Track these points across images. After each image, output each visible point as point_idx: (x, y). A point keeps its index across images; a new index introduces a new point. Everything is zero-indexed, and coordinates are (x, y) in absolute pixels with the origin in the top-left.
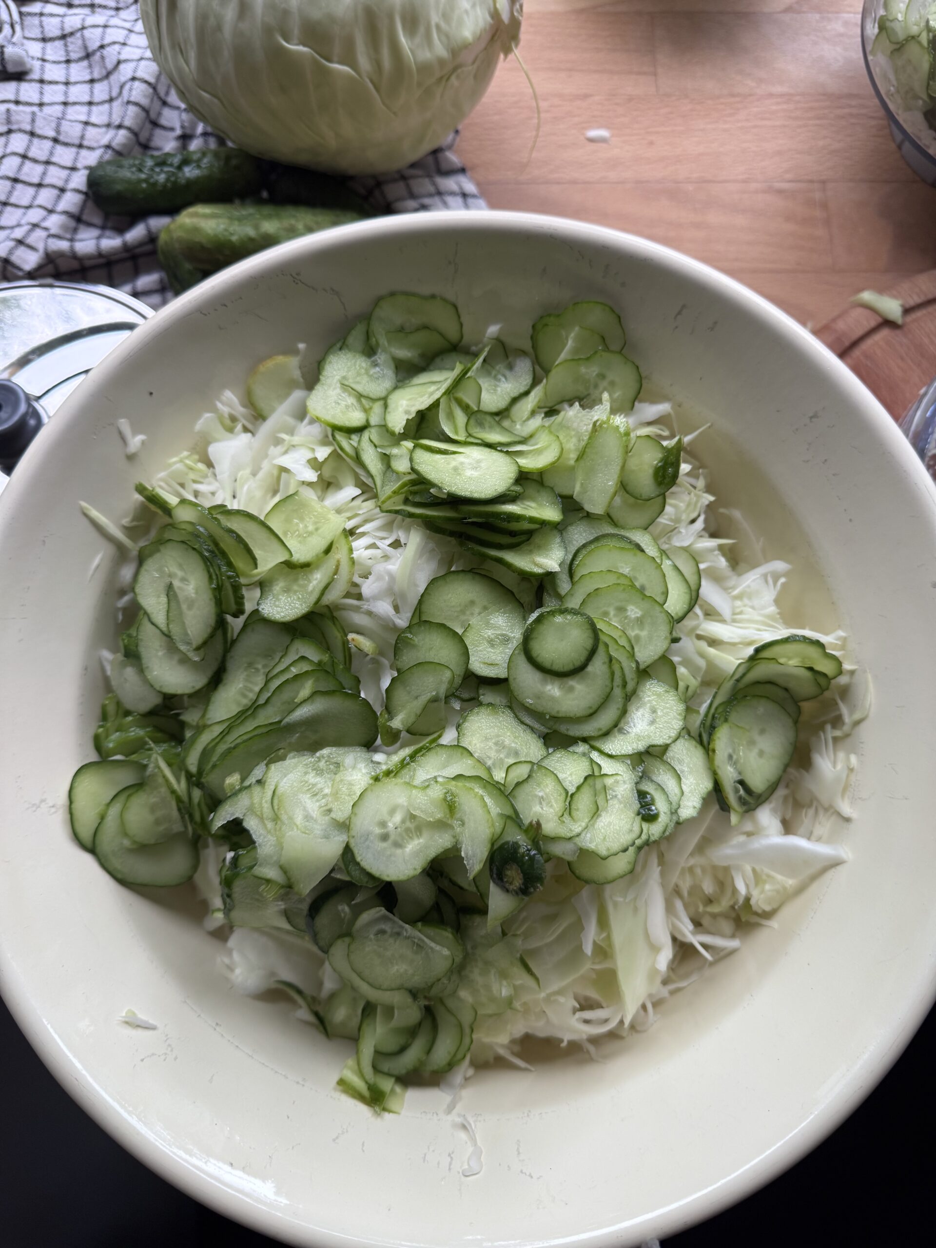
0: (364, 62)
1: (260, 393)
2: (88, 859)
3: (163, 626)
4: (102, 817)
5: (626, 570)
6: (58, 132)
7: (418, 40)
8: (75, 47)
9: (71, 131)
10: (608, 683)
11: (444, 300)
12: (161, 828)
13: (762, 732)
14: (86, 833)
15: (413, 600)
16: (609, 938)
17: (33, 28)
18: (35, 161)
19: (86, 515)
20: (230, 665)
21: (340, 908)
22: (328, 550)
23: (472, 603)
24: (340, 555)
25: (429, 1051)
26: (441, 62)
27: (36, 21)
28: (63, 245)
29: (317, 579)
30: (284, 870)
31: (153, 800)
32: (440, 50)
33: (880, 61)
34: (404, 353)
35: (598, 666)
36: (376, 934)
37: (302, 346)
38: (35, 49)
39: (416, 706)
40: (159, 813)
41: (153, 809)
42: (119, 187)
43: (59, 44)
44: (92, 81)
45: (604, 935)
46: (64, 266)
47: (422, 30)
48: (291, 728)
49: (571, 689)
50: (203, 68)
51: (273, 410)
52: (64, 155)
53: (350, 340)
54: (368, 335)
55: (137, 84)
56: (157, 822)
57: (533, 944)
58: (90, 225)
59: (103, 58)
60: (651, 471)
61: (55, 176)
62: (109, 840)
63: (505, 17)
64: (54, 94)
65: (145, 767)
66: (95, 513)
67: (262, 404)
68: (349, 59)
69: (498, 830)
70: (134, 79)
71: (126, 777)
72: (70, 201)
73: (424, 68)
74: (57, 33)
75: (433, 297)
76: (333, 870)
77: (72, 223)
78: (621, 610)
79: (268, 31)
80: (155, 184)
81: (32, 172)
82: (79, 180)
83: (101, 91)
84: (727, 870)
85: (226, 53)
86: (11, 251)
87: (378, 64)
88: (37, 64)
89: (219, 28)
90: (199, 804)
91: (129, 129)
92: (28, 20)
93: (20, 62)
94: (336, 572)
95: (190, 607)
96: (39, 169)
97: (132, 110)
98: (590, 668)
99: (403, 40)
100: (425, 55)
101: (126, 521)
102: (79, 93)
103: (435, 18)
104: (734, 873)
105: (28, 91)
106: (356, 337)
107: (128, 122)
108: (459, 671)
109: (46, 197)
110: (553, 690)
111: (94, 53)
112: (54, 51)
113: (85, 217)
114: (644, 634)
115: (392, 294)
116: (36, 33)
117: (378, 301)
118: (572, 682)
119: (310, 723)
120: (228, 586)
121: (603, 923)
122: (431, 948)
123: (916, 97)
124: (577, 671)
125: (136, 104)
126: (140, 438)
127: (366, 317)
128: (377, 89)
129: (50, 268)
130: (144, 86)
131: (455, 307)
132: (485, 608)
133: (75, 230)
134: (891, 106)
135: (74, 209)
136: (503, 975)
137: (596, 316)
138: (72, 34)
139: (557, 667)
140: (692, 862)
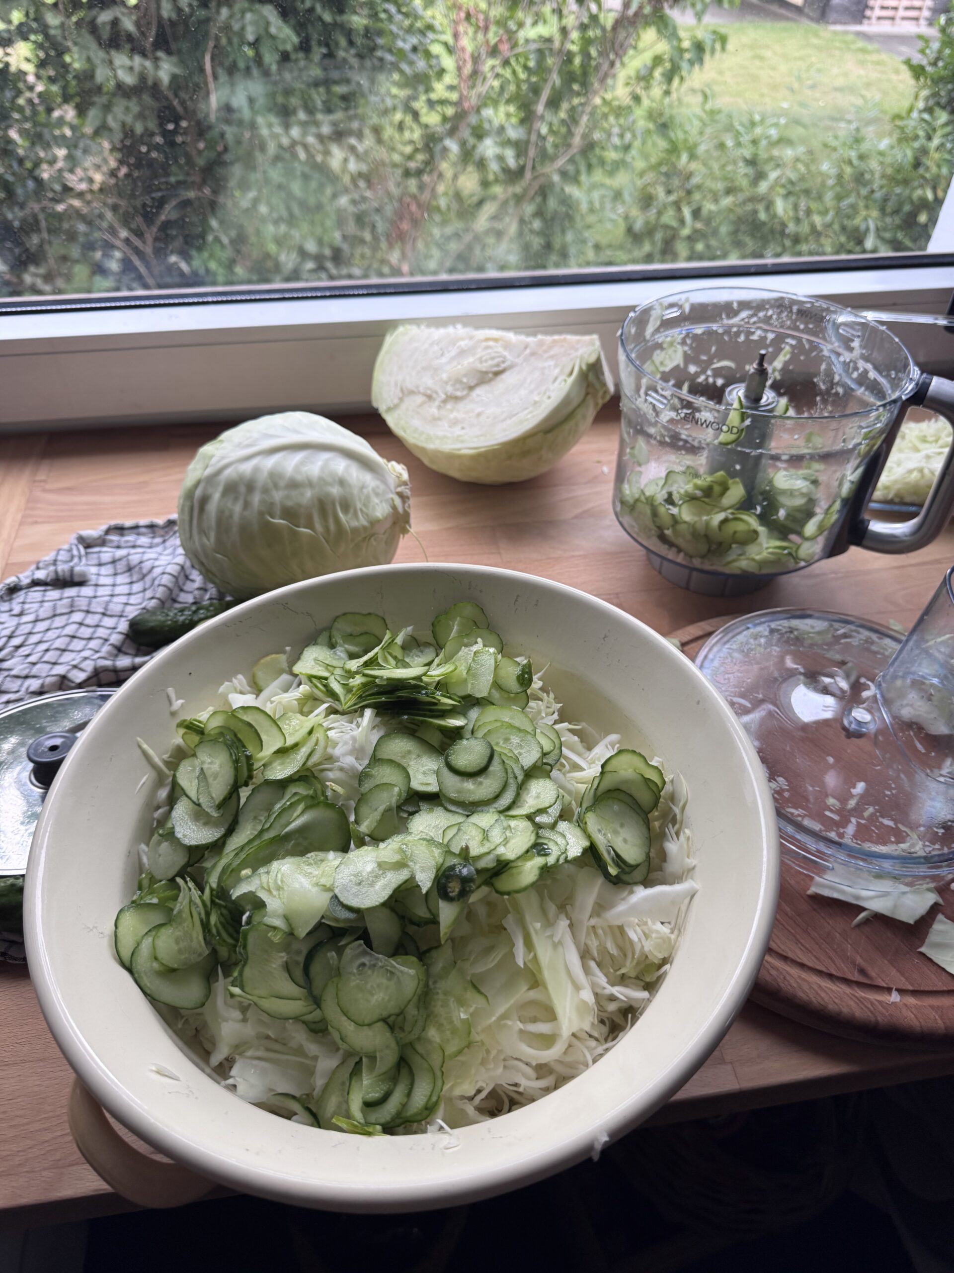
0: (319, 527)
1: (261, 675)
2: (125, 974)
3: (194, 798)
4: (138, 944)
5: (507, 720)
6: (106, 609)
7: (350, 516)
8: (121, 566)
9: (115, 608)
10: (504, 774)
11: (377, 616)
12: (183, 957)
13: (622, 825)
14: (126, 954)
15: (370, 750)
16: (535, 957)
17: (93, 559)
18: (88, 626)
19: (140, 747)
20: (241, 819)
21: (329, 954)
22: (310, 732)
23: (409, 752)
24: (318, 735)
25: (409, 1095)
26: (365, 528)
27: (95, 556)
28: (108, 663)
29: (304, 751)
30: (286, 918)
31: (178, 933)
32: (363, 522)
33: (627, 520)
34: (353, 648)
35: (496, 767)
36: (359, 966)
37: (288, 648)
38: (94, 570)
39: (377, 815)
40: (182, 945)
41: (177, 941)
42: (152, 624)
43: (110, 566)
44: (131, 583)
45: (532, 954)
46: (104, 678)
47: (352, 511)
48: (287, 837)
49: (481, 783)
50: (219, 541)
51: (268, 686)
52: (109, 622)
53: (319, 640)
54: (330, 638)
55: (165, 576)
56: (180, 952)
57: (479, 969)
58: (126, 654)
59: (141, 568)
60: (515, 678)
61: (101, 632)
62: (143, 962)
63: (400, 510)
64: (106, 591)
65: (172, 910)
66: (145, 746)
67: (261, 683)
68: (310, 526)
69: (441, 861)
70: (163, 573)
71: (157, 918)
72: (116, 639)
73: (355, 531)
74: (110, 560)
75: (370, 614)
76: (323, 917)
77: (115, 652)
78: (507, 740)
79: (261, 514)
80: (176, 622)
81: (85, 632)
82: (123, 626)
83: (137, 587)
84: (621, 929)
85: (235, 529)
86: (68, 671)
87: (327, 529)
88: (94, 577)
89: (231, 516)
90: (215, 925)
91: (159, 599)
92: (90, 556)
93: (83, 575)
94: (316, 744)
95: (215, 779)
96: (91, 630)
97: (161, 589)
98: (491, 768)
99: (341, 515)
100: (355, 524)
101: (165, 757)
102: (124, 589)
103: (359, 505)
104: (626, 929)
105: (86, 591)
106: (324, 637)
107: (158, 595)
108: (404, 789)
109: (93, 644)
110: (469, 785)
111: (135, 567)
112: (107, 570)
113: (124, 649)
114: (523, 751)
115: (344, 614)
116: (95, 562)
117: (336, 619)
118: (480, 779)
119: (302, 830)
120: (243, 759)
121: (529, 945)
122: (402, 972)
123: (650, 530)
124: (483, 771)
125: (164, 586)
126: (180, 702)
127: (329, 629)
128: (327, 542)
129: (94, 680)
130: (169, 577)
131: (384, 620)
132: (419, 756)
133: (116, 656)
134: (640, 540)
135: (117, 643)
136: (461, 1003)
137: (468, 610)
138: (120, 560)
139: (470, 769)
140: (593, 922)
